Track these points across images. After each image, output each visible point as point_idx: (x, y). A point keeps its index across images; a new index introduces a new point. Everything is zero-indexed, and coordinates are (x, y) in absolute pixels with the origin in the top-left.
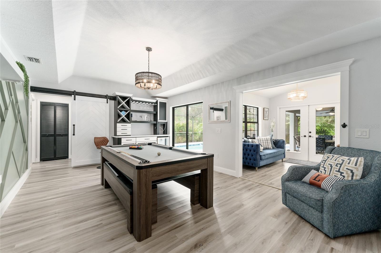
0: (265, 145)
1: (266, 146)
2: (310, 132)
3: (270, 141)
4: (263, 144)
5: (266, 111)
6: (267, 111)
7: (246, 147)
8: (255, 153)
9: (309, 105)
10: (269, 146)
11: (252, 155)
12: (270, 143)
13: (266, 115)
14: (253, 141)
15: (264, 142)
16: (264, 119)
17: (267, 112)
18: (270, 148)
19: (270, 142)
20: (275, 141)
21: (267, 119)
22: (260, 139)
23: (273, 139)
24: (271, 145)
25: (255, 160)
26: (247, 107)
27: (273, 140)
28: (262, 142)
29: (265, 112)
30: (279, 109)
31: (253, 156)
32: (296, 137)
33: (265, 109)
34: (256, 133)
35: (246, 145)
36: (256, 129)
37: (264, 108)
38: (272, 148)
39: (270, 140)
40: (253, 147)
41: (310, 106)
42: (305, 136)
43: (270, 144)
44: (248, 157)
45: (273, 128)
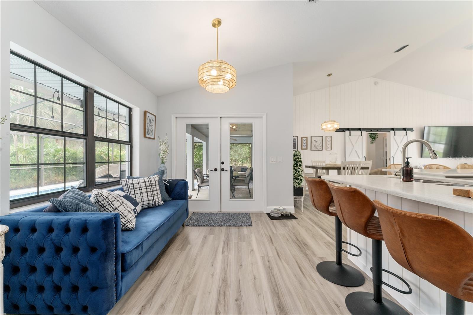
0: (147, 199)
1: (147, 202)
2: (223, 163)
3: (158, 186)
4: (142, 197)
5: (150, 119)
6: (153, 121)
7: (53, 235)
8: (96, 257)
9: (220, 117)
10: (157, 200)
11: (84, 270)
12: (159, 191)
13: (150, 127)
14: (100, 199)
15: (144, 190)
16: (145, 136)
17: (153, 123)
18: (157, 205)
19: (158, 188)
20: (168, 185)
21: (153, 137)
22: (133, 184)
23: (165, 181)
24: (160, 196)
25: (94, 289)
26: (95, 95)
27: (166, 183)
28: (139, 192)
29: (148, 122)
30: (175, 119)
31: (89, 273)
32: (196, 170)
33: (148, 114)
34: (126, 167)
35: (55, 228)
36: (127, 158)
37: (145, 113)
38: (162, 202)
39: (157, 184)
40: (89, 234)
41: (222, 118)
42: (216, 170)
43: (159, 193)
44: (66, 278)
45: (164, 157)
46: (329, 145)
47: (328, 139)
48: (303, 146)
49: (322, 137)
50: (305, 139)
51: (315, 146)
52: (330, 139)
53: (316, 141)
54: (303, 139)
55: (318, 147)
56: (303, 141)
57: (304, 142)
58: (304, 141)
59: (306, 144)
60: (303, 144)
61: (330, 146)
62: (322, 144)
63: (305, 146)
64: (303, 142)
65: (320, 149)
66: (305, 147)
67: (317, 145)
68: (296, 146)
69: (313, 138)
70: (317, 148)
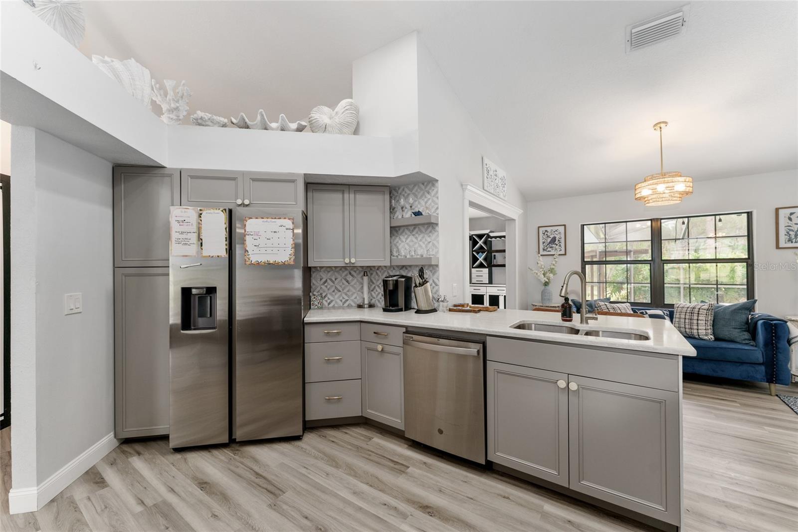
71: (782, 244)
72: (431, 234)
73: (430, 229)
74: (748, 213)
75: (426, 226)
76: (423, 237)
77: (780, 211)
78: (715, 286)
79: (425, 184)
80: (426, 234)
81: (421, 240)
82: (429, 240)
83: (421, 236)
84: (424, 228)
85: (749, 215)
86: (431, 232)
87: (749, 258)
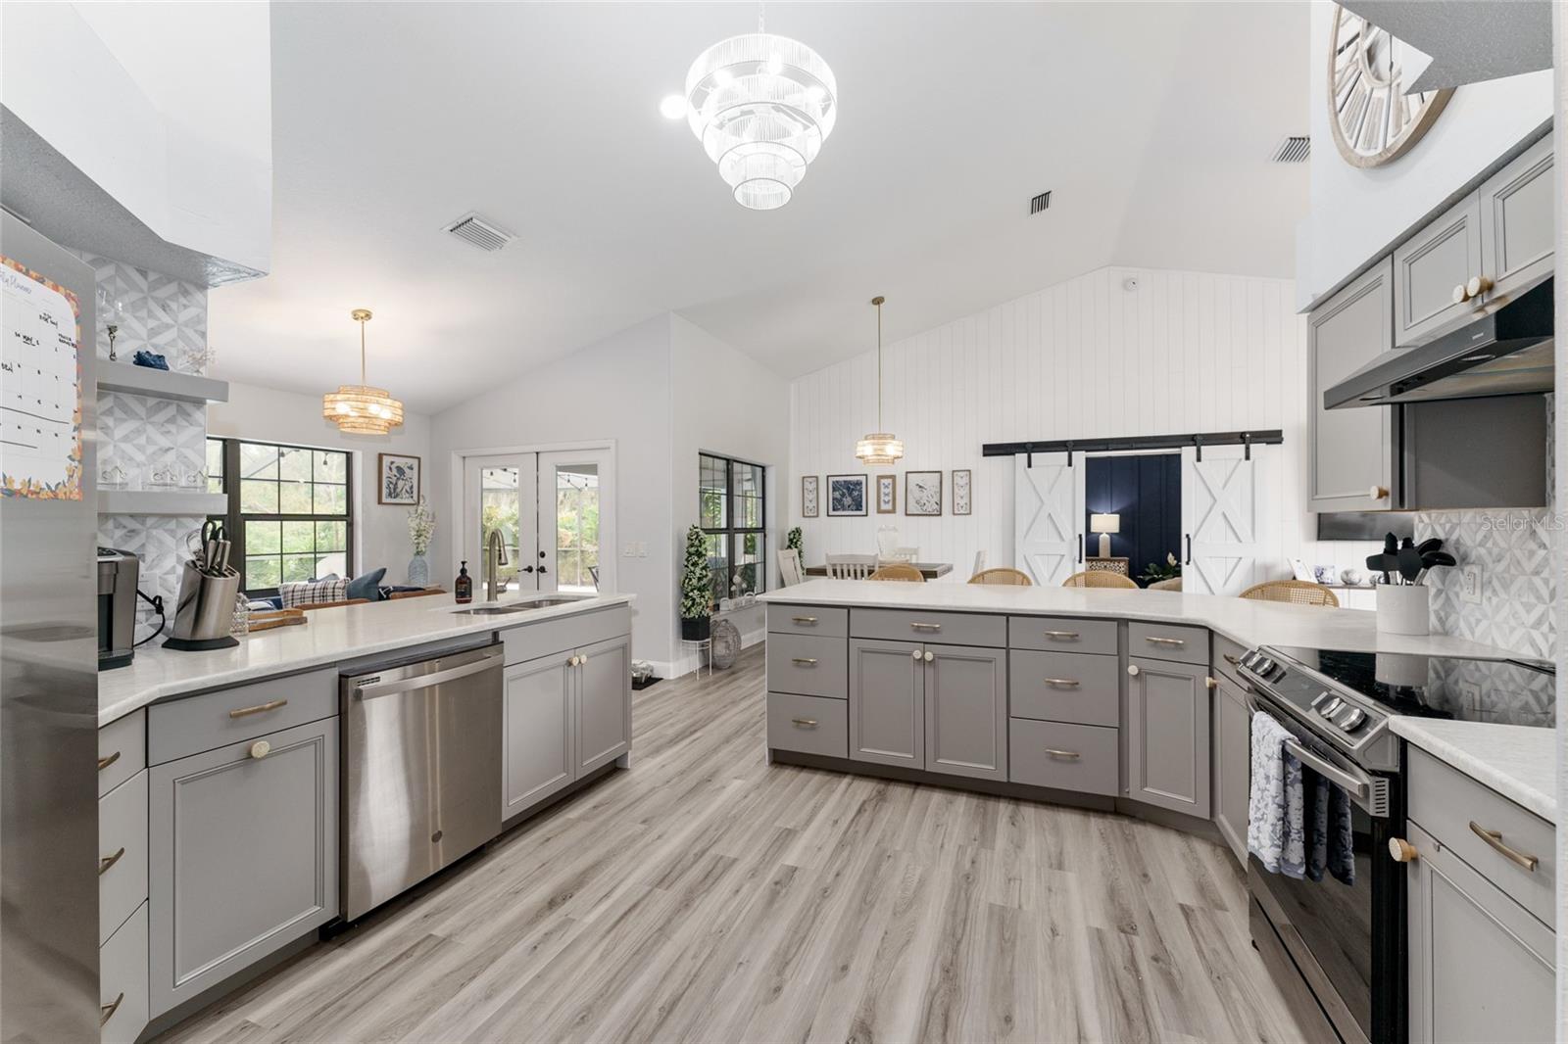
42: (530, 570)
46: (962, 497)
47: (961, 480)
48: (882, 503)
49: (938, 475)
50: (890, 481)
51: (917, 502)
52: (966, 480)
53: (920, 487)
54: (883, 481)
55: (927, 504)
56: (882, 487)
57: (887, 491)
58: (886, 487)
59: (891, 495)
60: (882, 497)
61: (966, 500)
62: (938, 494)
63: (888, 502)
64: (883, 490)
65: (935, 513)
66: (889, 507)
67: (925, 498)
68: (861, 502)
69: (913, 479)
70: (925, 508)
71: (384, 500)
72: (173, 428)
73: (172, 410)
74: (347, 453)
75: (151, 402)
76: (138, 432)
77: (384, 457)
78: (313, 556)
79: (152, 276)
80: (151, 423)
81: (126, 439)
82: (164, 442)
83: (131, 425)
84: (145, 406)
85: (349, 456)
86: (172, 420)
87: (348, 515)
